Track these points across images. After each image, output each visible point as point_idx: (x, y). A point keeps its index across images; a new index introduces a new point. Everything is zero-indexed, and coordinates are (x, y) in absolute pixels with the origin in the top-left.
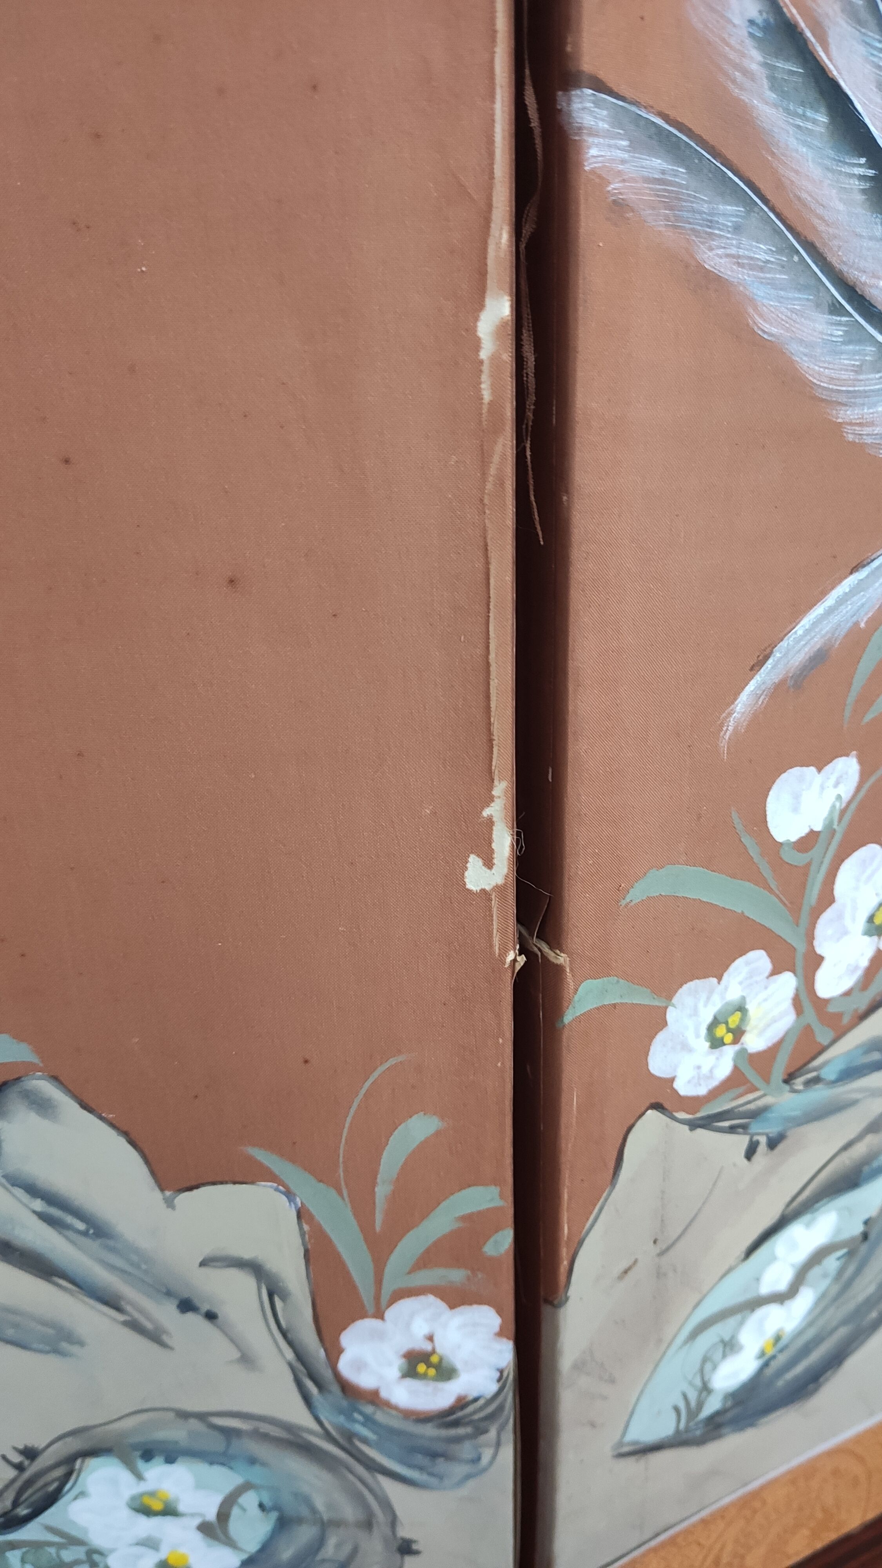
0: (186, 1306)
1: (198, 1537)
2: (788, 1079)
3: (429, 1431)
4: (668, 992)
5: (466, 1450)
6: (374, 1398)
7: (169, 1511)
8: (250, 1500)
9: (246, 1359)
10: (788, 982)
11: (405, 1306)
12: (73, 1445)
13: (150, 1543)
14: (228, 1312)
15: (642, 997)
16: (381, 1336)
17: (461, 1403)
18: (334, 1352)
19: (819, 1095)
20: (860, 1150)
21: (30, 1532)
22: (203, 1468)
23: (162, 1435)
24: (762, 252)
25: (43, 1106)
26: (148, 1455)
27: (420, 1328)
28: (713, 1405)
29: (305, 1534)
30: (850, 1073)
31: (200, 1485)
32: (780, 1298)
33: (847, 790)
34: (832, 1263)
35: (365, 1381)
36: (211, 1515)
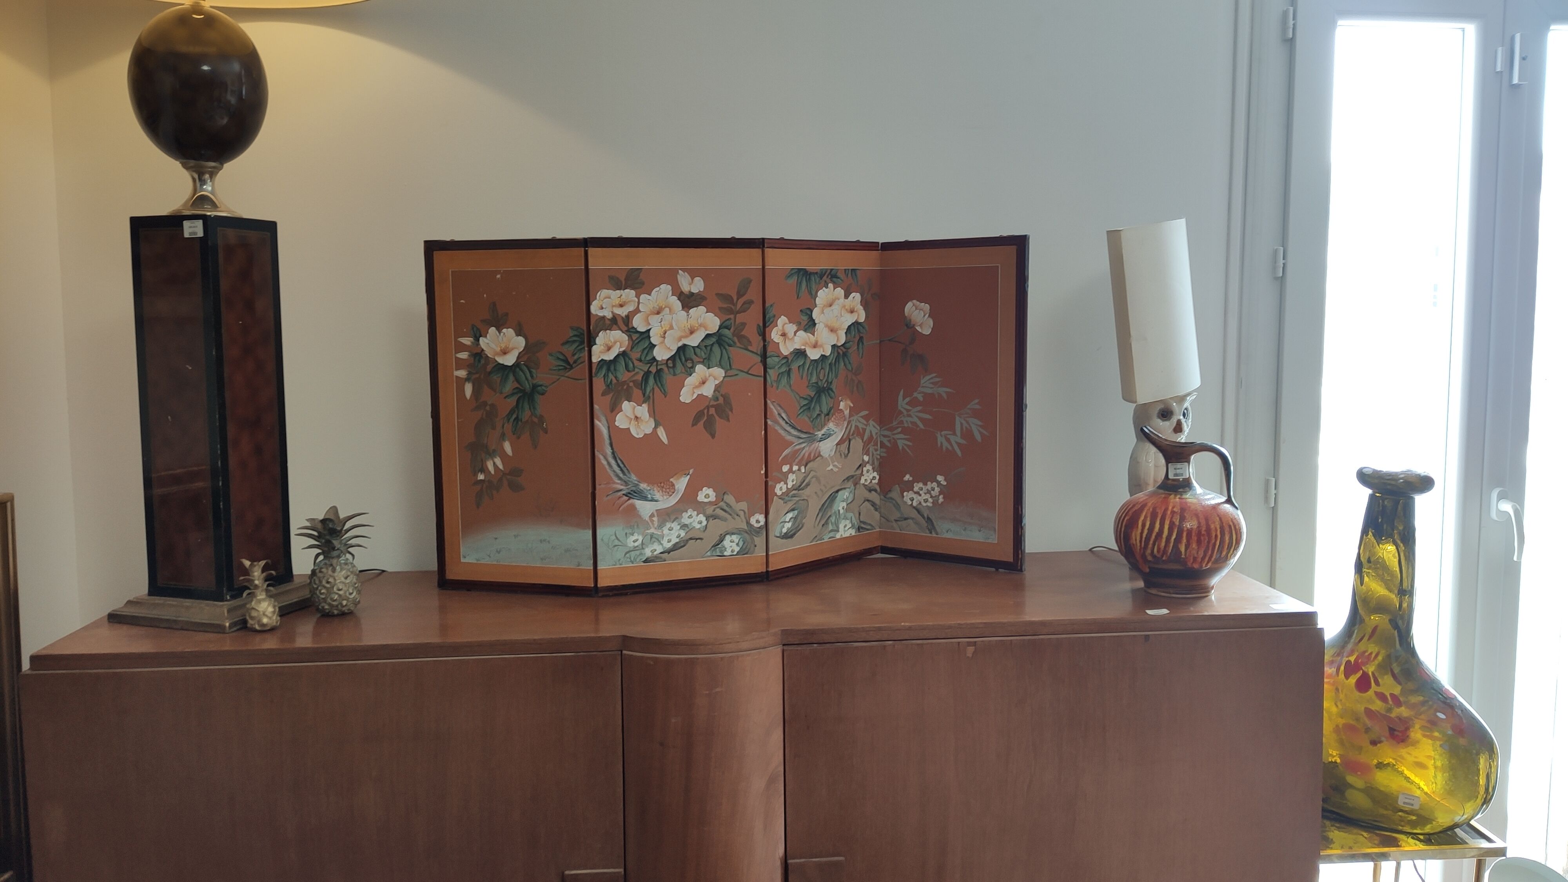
0: (737, 515)
1: (736, 545)
2: (787, 496)
3: (758, 529)
4: (776, 484)
5: (761, 532)
6: (753, 526)
7: (733, 542)
8: (741, 540)
9: (742, 521)
10: (785, 485)
11: (756, 515)
12: (725, 533)
13: (731, 547)
14: (741, 516)
15: (774, 484)
16: (753, 518)
17: (761, 526)
18: (750, 520)
19: (790, 499)
20: (794, 506)
21: (720, 546)
22: (737, 535)
23: (734, 531)
24: (779, 427)
25: (728, 494)
26: (732, 534)
27: (757, 517)
28: (783, 534)
29: (746, 544)
30: (792, 497)
31: (737, 538)
32: (789, 522)
33: (789, 467)
34: (792, 520)
35: (752, 524)
36: (737, 542)
